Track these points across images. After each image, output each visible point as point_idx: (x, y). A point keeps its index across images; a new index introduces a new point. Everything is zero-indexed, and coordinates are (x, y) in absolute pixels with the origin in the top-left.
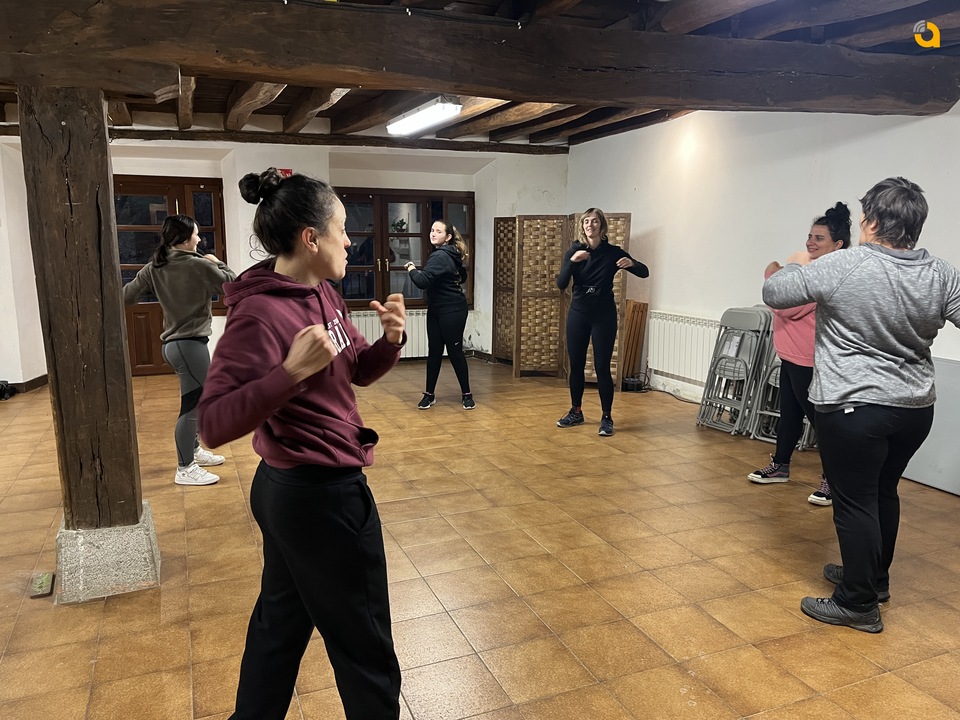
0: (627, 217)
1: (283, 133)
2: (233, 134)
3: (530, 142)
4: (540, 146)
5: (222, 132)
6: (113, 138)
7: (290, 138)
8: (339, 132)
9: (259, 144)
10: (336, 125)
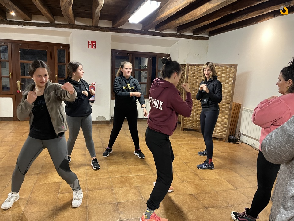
0: (235, 66)
1: (92, 26)
2: (72, 26)
3: (193, 34)
4: (197, 36)
5: (68, 25)
6: (24, 25)
7: (95, 28)
8: (114, 26)
9: (82, 30)
10: (113, 24)
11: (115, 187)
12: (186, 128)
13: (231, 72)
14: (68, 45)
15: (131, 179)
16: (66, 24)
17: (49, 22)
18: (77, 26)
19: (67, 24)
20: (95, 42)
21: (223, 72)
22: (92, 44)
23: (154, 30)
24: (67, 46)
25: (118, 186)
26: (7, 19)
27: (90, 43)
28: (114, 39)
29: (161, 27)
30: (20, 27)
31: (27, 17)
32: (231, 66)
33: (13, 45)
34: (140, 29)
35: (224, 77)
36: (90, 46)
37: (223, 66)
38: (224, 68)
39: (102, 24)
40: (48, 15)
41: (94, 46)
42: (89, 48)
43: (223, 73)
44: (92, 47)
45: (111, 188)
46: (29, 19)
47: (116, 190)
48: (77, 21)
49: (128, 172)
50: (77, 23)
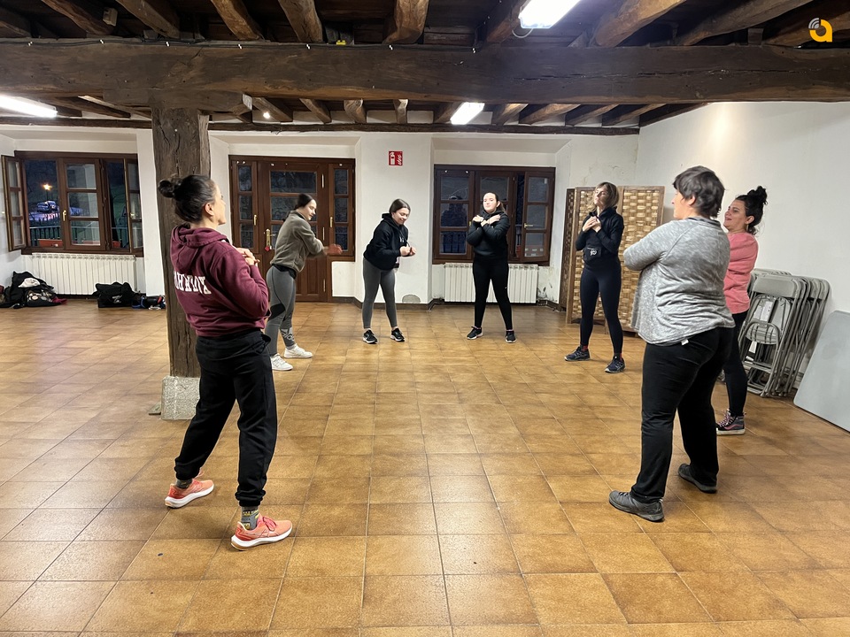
1: (397, 124)
2: (361, 126)
3: (602, 125)
4: (612, 128)
5: (353, 124)
6: (280, 131)
7: (402, 127)
8: (436, 122)
9: (379, 132)
10: (435, 117)
12: (577, 316)
13: (654, 201)
14: (354, 160)
15: (442, 367)
16: (350, 125)
17: (321, 123)
18: (370, 126)
20: (401, 153)
21: (640, 201)
22: (397, 157)
23: (516, 123)
24: (350, 163)
25: (421, 371)
26: (253, 121)
27: (393, 155)
28: (437, 144)
30: (274, 134)
31: (288, 118)
32: (653, 189)
33: (259, 165)
34: (489, 123)
35: (641, 211)
36: (393, 161)
37: (639, 191)
38: (640, 194)
39: (414, 119)
40: (323, 114)
41: (399, 161)
42: (390, 164)
43: (638, 204)
44: (396, 164)
46: (290, 120)
47: (416, 374)
48: (370, 116)
50: (370, 120)
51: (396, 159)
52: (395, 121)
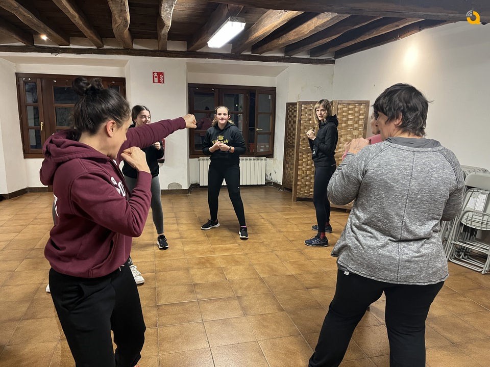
0: (367, 103)
1: (158, 51)
2: (129, 51)
3: (310, 57)
4: (317, 59)
5: (122, 49)
6: (59, 53)
7: (163, 53)
8: (190, 49)
9: (144, 57)
10: (189, 46)
11: (192, 268)
12: (301, 196)
13: (361, 112)
14: (124, 79)
15: (214, 259)
16: (120, 50)
17: (95, 48)
18: (136, 52)
19: (120, 48)
20: (162, 74)
21: (350, 112)
22: (159, 76)
23: (249, 53)
24: (122, 81)
25: (196, 267)
26: (35, 45)
27: (156, 75)
28: (190, 68)
29: (259, 48)
30: (53, 55)
31: (63, 41)
32: (360, 103)
33: (43, 81)
34: (230, 52)
35: (351, 119)
36: (156, 80)
37: (349, 104)
38: (350, 107)
39: (172, 47)
40: (95, 38)
41: (161, 80)
42: (154, 82)
43: (349, 114)
44: (159, 82)
45: (187, 270)
46: (67, 43)
47: (192, 272)
48: (136, 43)
49: (210, 251)
50: (136, 47)
51: (159, 78)
52: (157, 49)
